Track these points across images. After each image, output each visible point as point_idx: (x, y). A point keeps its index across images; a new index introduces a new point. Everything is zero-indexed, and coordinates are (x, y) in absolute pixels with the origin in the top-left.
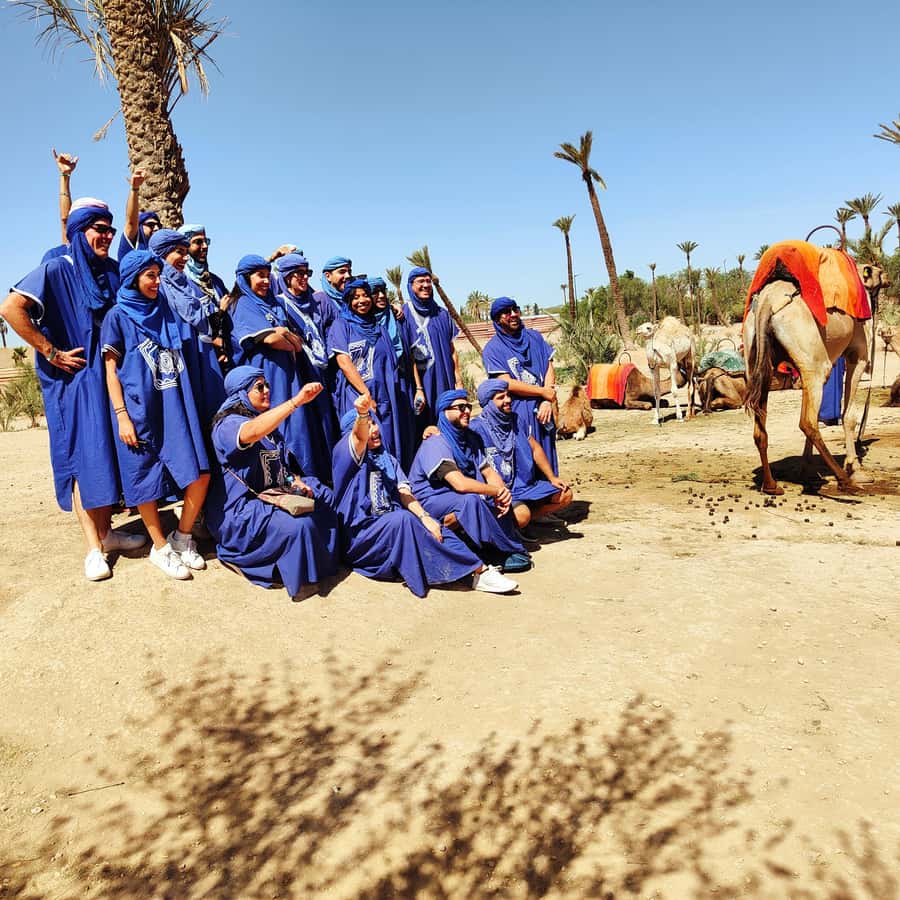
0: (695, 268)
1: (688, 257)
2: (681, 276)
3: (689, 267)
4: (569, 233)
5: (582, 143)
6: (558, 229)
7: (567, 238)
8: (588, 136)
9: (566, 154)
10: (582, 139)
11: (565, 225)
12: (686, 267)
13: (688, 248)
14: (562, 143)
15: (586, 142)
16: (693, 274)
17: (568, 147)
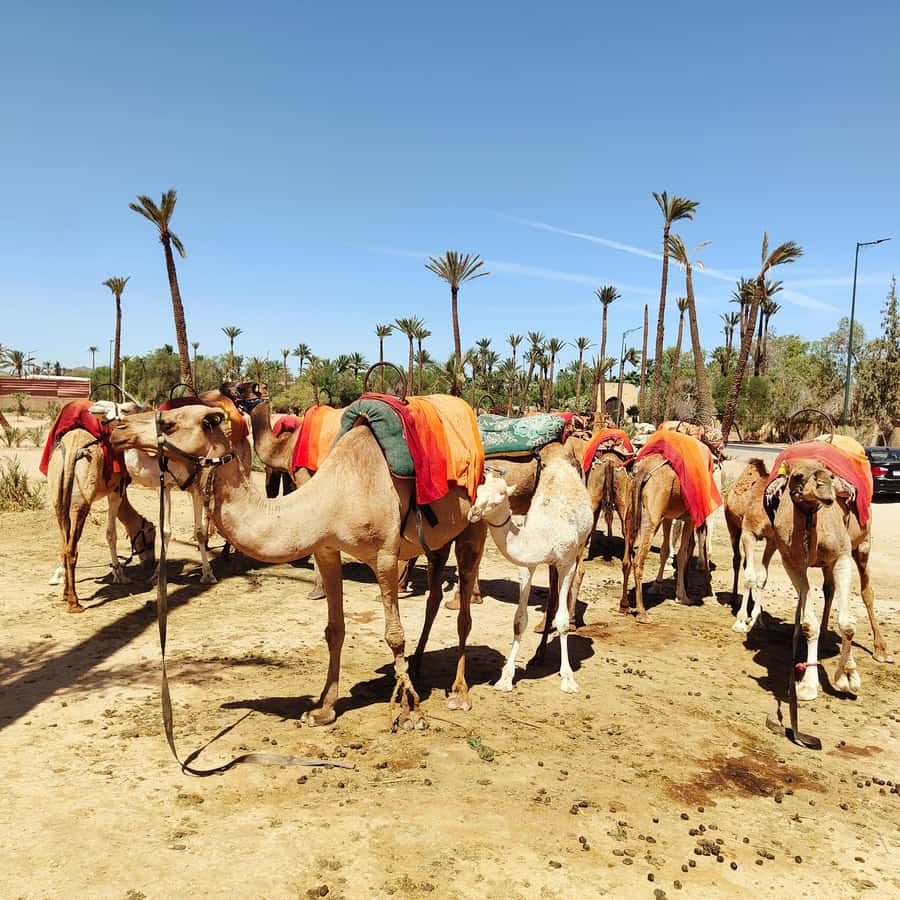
0: (236, 354)
1: (232, 342)
2: (223, 359)
3: (232, 353)
4: (122, 296)
5: (164, 201)
6: (110, 290)
7: (118, 301)
8: (171, 194)
9: (142, 207)
10: (164, 197)
11: (117, 286)
12: (228, 352)
13: (233, 334)
14: (141, 196)
15: (169, 201)
16: (235, 358)
17: (146, 201)
